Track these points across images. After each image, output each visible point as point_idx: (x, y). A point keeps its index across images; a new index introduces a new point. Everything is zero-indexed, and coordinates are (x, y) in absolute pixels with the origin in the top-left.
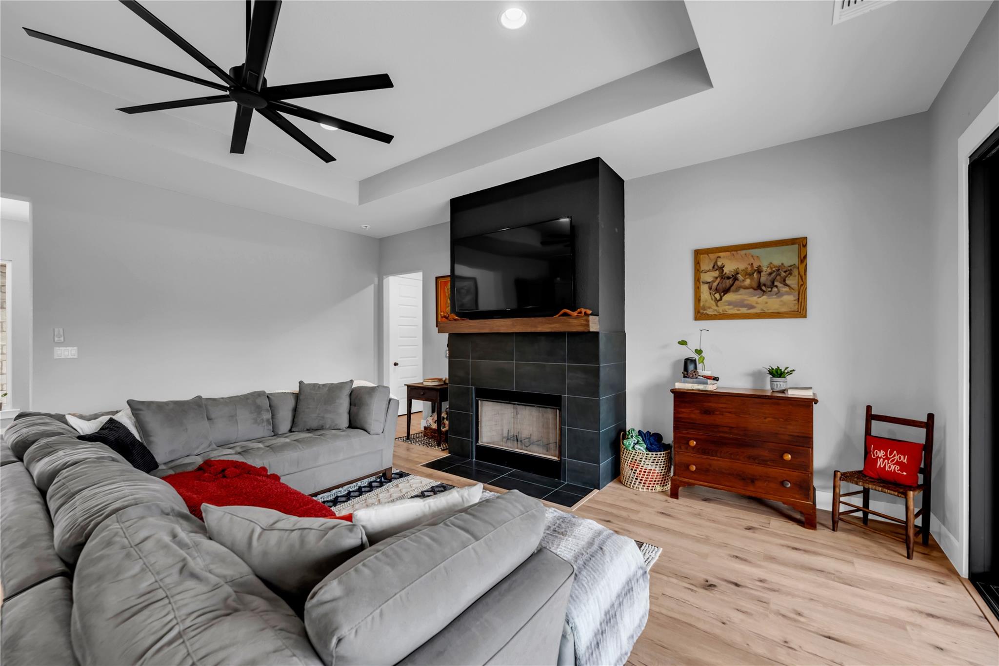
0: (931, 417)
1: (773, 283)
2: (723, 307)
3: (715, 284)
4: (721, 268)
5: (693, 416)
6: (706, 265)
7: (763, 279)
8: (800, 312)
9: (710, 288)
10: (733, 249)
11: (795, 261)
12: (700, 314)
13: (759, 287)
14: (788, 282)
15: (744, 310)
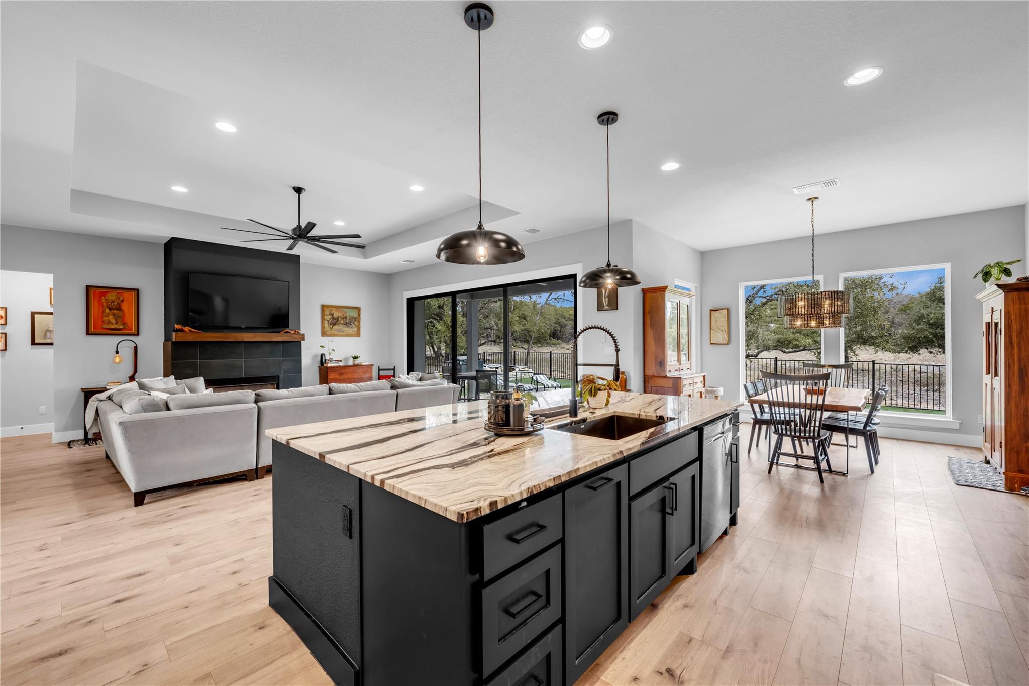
0: (394, 367)
1: (350, 322)
2: (333, 331)
3: (330, 321)
4: (332, 315)
5: (335, 377)
6: (327, 312)
7: (347, 321)
8: (358, 334)
9: (328, 323)
10: (338, 307)
11: (357, 316)
12: (324, 334)
13: (346, 324)
14: (355, 323)
15: (341, 333)
